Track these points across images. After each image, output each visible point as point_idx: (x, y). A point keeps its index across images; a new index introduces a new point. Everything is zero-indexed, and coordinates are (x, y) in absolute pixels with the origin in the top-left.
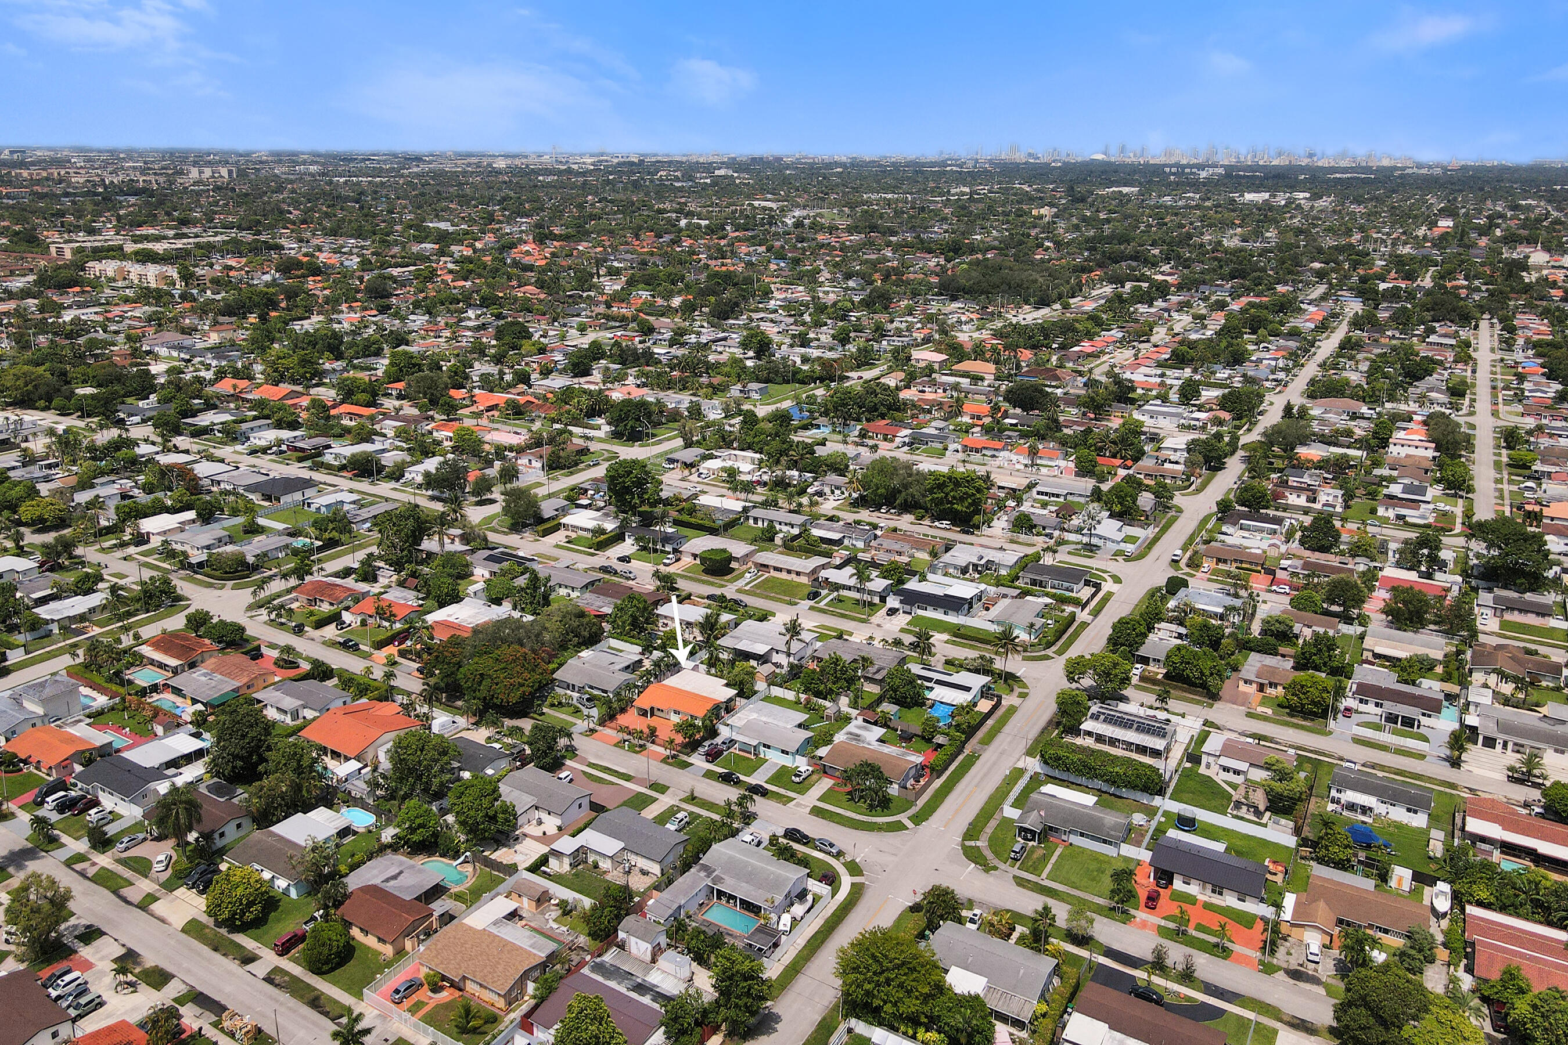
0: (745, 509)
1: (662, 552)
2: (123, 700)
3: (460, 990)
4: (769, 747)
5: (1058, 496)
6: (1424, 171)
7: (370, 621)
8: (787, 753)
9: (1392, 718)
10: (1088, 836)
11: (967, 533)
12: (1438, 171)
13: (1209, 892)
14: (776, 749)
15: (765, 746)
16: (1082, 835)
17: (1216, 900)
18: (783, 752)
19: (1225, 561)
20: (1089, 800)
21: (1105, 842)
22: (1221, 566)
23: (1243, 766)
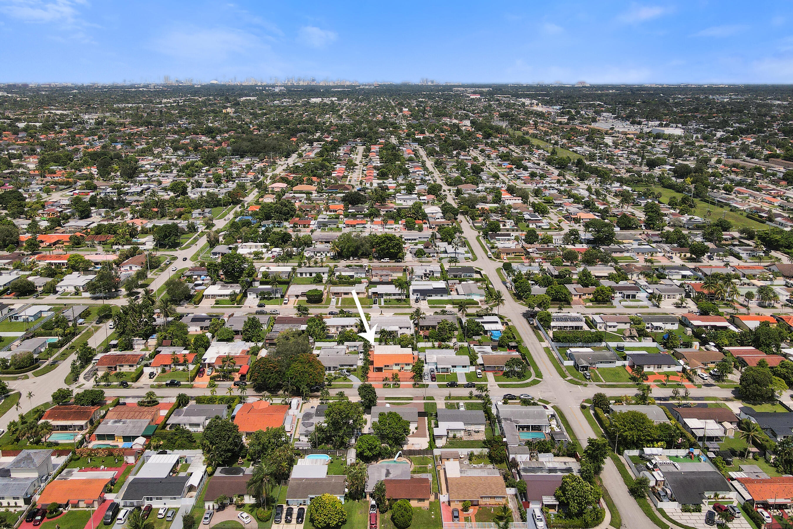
0: (294, 269)
1: (276, 298)
2: (74, 453)
3: (478, 505)
4: (455, 367)
5: (415, 240)
6: (367, 87)
7: (167, 368)
8: (466, 367)
9: (628, 296)
10: (604, 362)
11: (399, 262)
12: (373, 87)
13: (656, 368)
14: (459, 366)
15: (453, 367)
16: (601, 362)
17: (660, 370)
18: (463, 367)
19: (509, 254)
20: (589, 350)
21: (610, 362)
22: (509, 256)
23: (615, 324)
